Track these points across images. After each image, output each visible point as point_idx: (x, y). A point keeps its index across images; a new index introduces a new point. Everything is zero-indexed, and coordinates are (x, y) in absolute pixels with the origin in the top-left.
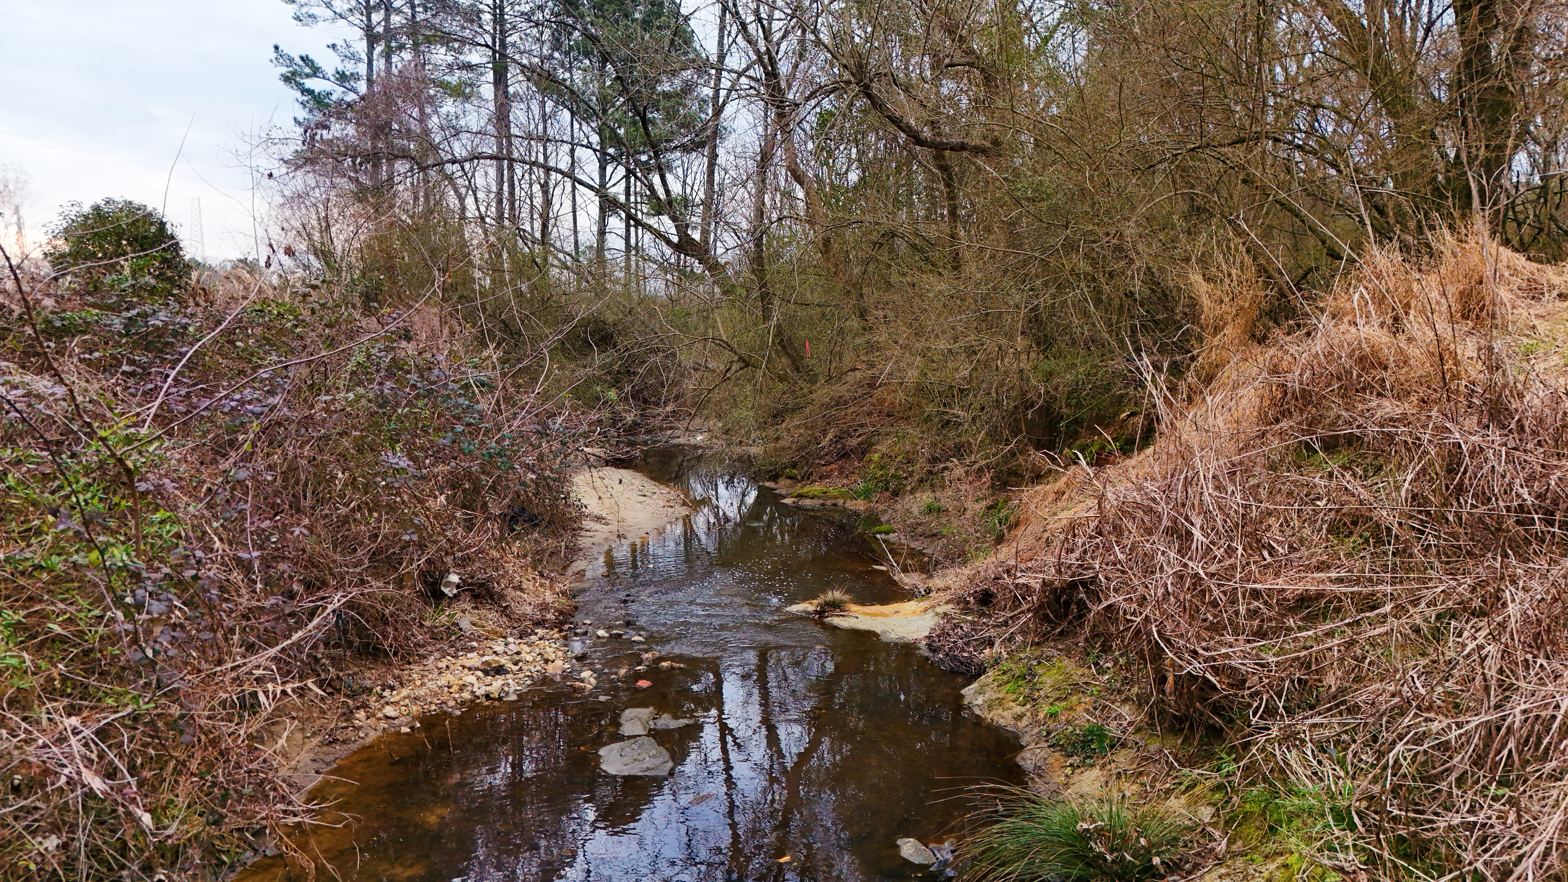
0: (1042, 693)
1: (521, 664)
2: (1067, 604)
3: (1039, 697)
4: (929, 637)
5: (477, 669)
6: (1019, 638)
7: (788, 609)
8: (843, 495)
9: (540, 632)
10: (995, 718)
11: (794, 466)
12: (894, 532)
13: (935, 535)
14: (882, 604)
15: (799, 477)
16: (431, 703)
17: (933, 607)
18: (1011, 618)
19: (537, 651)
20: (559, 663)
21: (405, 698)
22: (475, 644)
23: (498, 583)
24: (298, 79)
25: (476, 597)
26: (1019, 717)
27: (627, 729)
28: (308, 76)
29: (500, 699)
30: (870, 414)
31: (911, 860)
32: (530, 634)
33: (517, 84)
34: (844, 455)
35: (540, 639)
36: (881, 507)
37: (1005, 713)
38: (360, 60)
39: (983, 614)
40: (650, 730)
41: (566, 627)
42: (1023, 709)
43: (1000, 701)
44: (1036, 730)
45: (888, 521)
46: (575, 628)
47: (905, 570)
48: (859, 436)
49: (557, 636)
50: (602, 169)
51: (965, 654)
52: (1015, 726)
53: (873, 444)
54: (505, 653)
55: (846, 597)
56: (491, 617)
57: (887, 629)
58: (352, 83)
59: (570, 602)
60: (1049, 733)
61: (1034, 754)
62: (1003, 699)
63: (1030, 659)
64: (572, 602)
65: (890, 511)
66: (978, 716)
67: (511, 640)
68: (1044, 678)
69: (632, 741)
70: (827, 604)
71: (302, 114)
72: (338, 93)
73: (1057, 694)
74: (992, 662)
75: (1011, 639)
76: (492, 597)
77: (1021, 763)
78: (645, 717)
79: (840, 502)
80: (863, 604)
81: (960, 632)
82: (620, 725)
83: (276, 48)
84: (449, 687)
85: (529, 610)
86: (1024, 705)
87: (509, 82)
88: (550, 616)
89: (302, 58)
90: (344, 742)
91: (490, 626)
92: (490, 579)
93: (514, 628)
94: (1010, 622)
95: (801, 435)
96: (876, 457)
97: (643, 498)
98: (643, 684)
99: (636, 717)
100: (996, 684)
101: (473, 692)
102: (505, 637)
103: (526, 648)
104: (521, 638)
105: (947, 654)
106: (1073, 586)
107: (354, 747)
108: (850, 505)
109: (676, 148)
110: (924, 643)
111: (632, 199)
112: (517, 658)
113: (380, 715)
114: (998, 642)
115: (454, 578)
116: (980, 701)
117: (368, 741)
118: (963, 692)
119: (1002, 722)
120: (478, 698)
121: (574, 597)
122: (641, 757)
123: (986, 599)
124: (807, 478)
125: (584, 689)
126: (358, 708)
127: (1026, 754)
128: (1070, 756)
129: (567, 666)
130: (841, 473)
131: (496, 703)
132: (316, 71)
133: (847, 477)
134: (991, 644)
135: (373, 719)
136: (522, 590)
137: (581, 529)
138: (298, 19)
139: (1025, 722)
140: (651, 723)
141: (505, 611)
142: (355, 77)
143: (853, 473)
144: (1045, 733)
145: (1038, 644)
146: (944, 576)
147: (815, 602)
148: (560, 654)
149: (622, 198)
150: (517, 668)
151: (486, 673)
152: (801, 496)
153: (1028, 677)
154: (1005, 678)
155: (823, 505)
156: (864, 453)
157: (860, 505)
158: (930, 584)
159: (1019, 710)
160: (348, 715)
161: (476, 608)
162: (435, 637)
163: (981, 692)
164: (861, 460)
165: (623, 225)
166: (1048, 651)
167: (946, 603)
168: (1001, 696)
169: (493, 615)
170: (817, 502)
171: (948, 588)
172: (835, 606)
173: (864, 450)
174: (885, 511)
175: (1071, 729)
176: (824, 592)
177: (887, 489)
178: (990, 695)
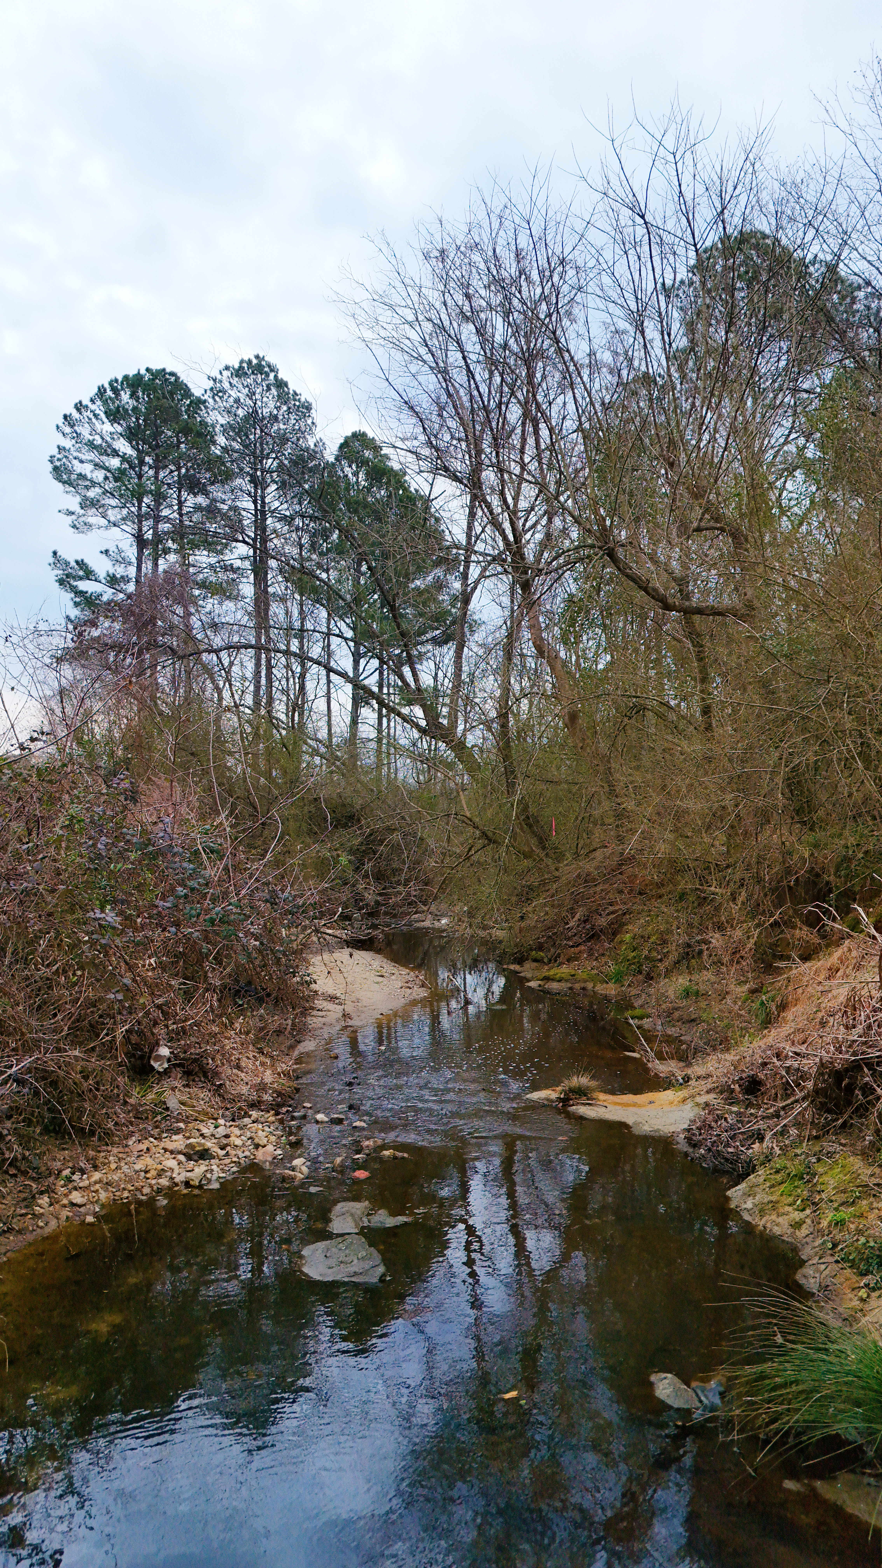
0: (824, 1196)
1: (228, 1148)
2: (850, 1089)
3: (821, 1200)
4: (688, 1130)
5: (180, 1153)
6: (793, 1131)
7: (528, 1096)
8: (591, 979)
9: (254, 1114)
10: (768, 1225)
11: (540, 947)
12: (648, 1016)
13: (693, 1020)
14: (635, 1094)
15: (546, 960)
16: (124, 1189)
17: (693, 1096)
18: (783, 1108)
19: (248, 1134)
20: (270, 1148)
21: (96, 1183)
22: (182, 1125)
23: (213, 1059)
24: (72, 582)
25: (188, 1073)
26: (798, 1225)
27: (338, 1225)
28: (81, 578)
29: (200, 1187)
30: (621, 892)
31: (669, 1402)
32: (244, 1117)
33: (277, 585)
34: (594, 936)
35: (254, 1122)
36: (634, 992)
37: (780, 1220)
38: (130, 563)
39: (750, 1105)
40: (363, 1228)
41: (284, 1110)
42: (802, 1215)
43: (774, 1205)
44: (819, 1241)
45: (642, 1006)
46: (294, 1111)
47: (660, 1057)
48: (608, 914)
49: (272, 1119)
50: (356, 663)
51: (730, 1150)
52: (793, 1235)
53: (625, 924)
54: (213, 1135)
55: (593, 1084)
56: (202, 1096)
57: (640, 1120)
58: (122, 585)
59: (291, 1084)
60: (835, 1246)
61: (817, 1270)
62: (777, 1202)
63: (807, 1155)
64: (294, 1084)
65: (644, 995)
66: (748, 1223)
67: (221, 1121)
68: (825, 1178)
69: (340, 1239)
70: (572, 1090)
71: (74, 613)
72: (108, 594)
73: (842, 1197)
74: (762, 1158)
75: (784, 1132)
76: (205, 1075)
77: (802, 1281)
78: (359, 1212)
79: (590, 986)
80: (612, 1093)
81: (724, 1124)
82: (329, 1220)
83: (55, 553)
84: (146, 1172)
85: (244, 1090)
86: (803, 1210)
87: (269, 583)
88: (266, 1097)
89: (77, 562)
90: (20, 1232)
91: (201, 1106)
92: (204, 1055)
93: (227, 1109)
94: (782, 1113)
95: (547, 913)
96: (628, 937)
97: (381, 979)
98: (361, 1174)
99: (348, 1212)
100: (768, 1184)
101: (172, 1178)
102: (216, 1119)
103: (237, 1132)
104: (233, 1120)
105: (709, 1150)
106: (855, 1067)
107: (30, 1237)
108: (600, 989)
109: (427, 641)
110: (682, 1136)
111: (385, 690)
112: (225, 1141)
113: (65, 1201)
114: (768, 1135)
115: (164, 1051)
116: (749, 1205)
117: (48, 1230)
118: (729, 1193)
119: (777, 1230)
120: (177, 1185)
121: (298, 1078)
122: (348, 1259)
123: (753, 1086)
124: (554, 960)
125: (293, 1179)
126: (42, 1193)
127: (808, 1271)
128: (863, 1274)
129: (279, 1152)
130: (590, 954)
131: (196, 1192)
132: (89, 574)
133: (596, 959)
134: (761, 1139)
135: (57, 1206)
136: (238, 1067)
137: (313, 1008)
138: (74, 527)
139: (804, 1231)
140: (365, 1219)
141: (219, 1090)
142: (125, 579)
143: (603, 955)
144: (830, 1245)
145: (817, 1138)
146: (704, 1063)
147: (560, 1088)
148: (273, 1138)
149: (375, 689)
150: (224, 1152)
151: (189, 1158)
152: (547, 979)
153: (807, 1176)
154: (779, 1177)
155: (571, 988)
156: (615, 934)
157: (611, 989)
158: (689, 1071)
159: (797, 1216)
160: (30, 1200)
161: (187, 1086)
162: (139, 1116)
163: (749, 1194)
164: (612, 940)
165: (376, 716)
166: (828, 1145)
167: (708, 1092)
168: (774, 1198)
169: (204, 1094)
170: (564, 986)
171: (709, 1076)
172: (581, 1093)
173: (615, 929)
174: (638, 996)
175: (863, 1240)
176: (568, 1077)
177: (640, 972)
178: (762, 1197)
